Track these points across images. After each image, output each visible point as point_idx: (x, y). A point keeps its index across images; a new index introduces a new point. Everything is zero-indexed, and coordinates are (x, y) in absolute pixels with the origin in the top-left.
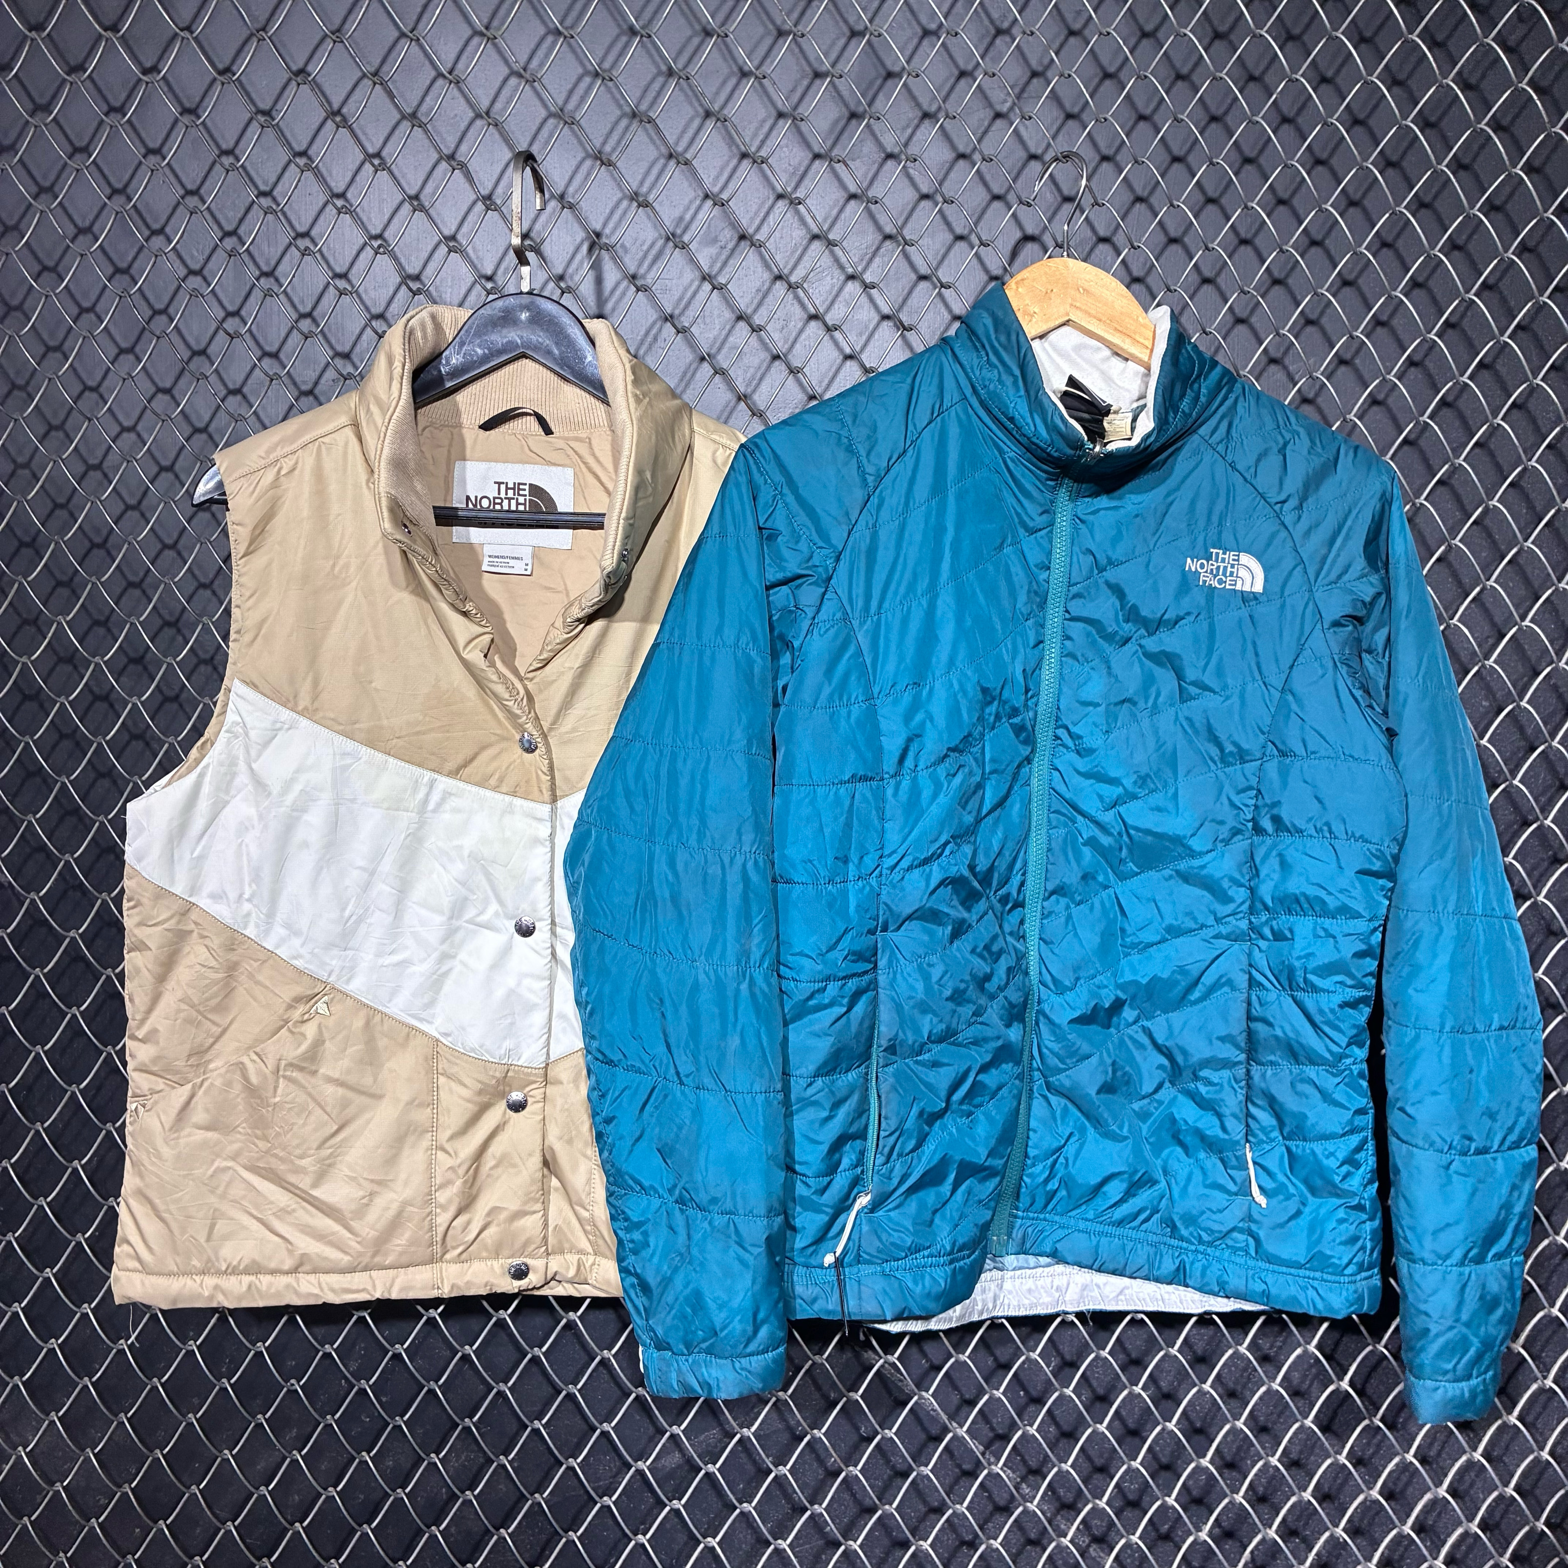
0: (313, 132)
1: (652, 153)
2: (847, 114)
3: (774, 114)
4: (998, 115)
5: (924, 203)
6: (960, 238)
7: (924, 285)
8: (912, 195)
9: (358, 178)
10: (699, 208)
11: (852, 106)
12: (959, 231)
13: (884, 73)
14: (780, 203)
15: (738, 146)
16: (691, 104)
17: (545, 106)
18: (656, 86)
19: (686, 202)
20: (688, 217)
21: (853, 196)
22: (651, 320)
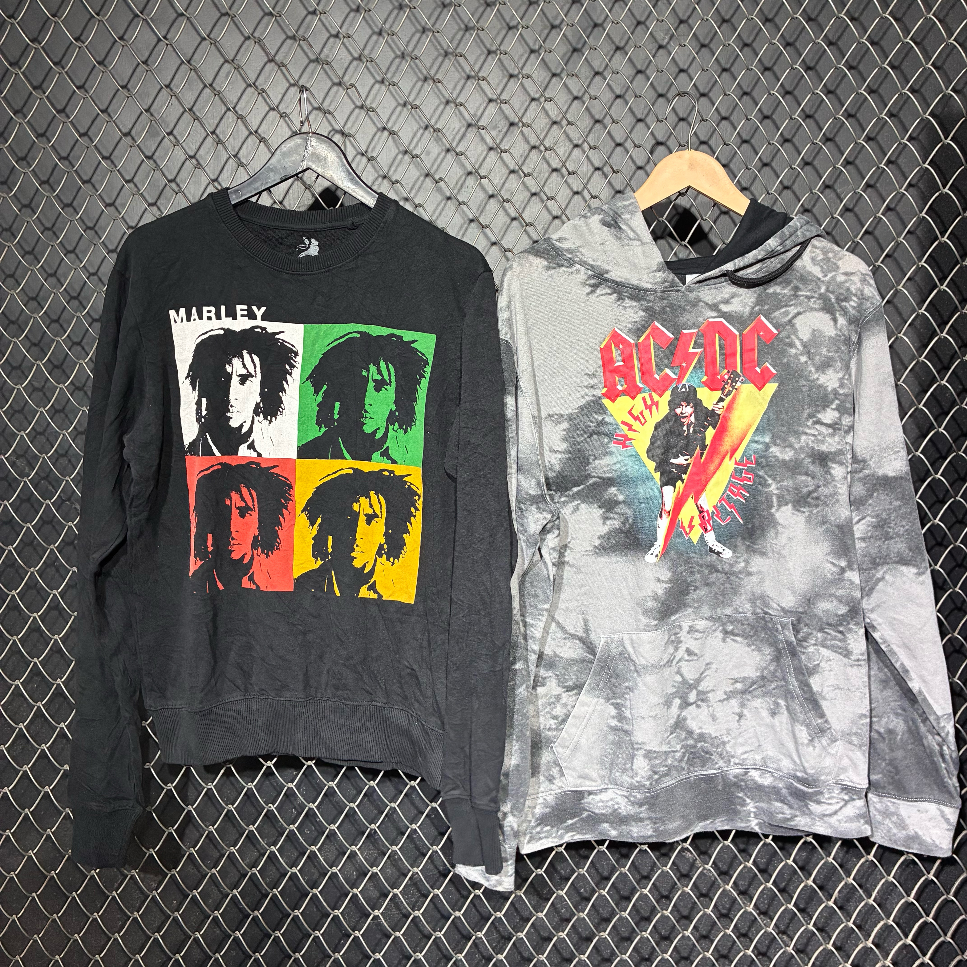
0: (258, 72)
1: (457, 76)
2: (571, 49)
3: (528, 51)
4: (660, 47)
5: (618, 101)
6: (640, 120)
7: (619, 149)
8: (609, 96)
9: (285, 98)
10: (486, 107)
11: (574, 44)
12: (639, 116)
13: (592, 24)
14: (534, 103)
15: (507, 71)
16: (479, 47)
17: (394, 52)
18: (459, 37)
19: (478, 105)
20: (479, 113)
21: (576, 98)
22: (459, 175)
